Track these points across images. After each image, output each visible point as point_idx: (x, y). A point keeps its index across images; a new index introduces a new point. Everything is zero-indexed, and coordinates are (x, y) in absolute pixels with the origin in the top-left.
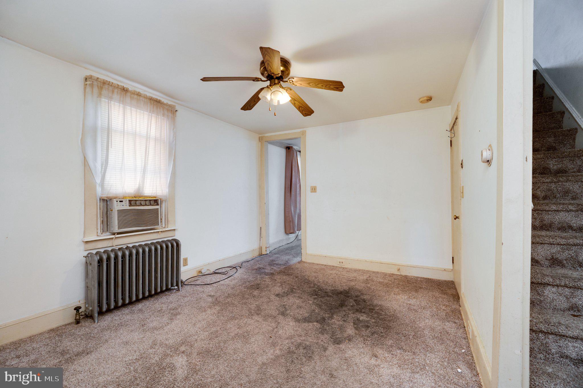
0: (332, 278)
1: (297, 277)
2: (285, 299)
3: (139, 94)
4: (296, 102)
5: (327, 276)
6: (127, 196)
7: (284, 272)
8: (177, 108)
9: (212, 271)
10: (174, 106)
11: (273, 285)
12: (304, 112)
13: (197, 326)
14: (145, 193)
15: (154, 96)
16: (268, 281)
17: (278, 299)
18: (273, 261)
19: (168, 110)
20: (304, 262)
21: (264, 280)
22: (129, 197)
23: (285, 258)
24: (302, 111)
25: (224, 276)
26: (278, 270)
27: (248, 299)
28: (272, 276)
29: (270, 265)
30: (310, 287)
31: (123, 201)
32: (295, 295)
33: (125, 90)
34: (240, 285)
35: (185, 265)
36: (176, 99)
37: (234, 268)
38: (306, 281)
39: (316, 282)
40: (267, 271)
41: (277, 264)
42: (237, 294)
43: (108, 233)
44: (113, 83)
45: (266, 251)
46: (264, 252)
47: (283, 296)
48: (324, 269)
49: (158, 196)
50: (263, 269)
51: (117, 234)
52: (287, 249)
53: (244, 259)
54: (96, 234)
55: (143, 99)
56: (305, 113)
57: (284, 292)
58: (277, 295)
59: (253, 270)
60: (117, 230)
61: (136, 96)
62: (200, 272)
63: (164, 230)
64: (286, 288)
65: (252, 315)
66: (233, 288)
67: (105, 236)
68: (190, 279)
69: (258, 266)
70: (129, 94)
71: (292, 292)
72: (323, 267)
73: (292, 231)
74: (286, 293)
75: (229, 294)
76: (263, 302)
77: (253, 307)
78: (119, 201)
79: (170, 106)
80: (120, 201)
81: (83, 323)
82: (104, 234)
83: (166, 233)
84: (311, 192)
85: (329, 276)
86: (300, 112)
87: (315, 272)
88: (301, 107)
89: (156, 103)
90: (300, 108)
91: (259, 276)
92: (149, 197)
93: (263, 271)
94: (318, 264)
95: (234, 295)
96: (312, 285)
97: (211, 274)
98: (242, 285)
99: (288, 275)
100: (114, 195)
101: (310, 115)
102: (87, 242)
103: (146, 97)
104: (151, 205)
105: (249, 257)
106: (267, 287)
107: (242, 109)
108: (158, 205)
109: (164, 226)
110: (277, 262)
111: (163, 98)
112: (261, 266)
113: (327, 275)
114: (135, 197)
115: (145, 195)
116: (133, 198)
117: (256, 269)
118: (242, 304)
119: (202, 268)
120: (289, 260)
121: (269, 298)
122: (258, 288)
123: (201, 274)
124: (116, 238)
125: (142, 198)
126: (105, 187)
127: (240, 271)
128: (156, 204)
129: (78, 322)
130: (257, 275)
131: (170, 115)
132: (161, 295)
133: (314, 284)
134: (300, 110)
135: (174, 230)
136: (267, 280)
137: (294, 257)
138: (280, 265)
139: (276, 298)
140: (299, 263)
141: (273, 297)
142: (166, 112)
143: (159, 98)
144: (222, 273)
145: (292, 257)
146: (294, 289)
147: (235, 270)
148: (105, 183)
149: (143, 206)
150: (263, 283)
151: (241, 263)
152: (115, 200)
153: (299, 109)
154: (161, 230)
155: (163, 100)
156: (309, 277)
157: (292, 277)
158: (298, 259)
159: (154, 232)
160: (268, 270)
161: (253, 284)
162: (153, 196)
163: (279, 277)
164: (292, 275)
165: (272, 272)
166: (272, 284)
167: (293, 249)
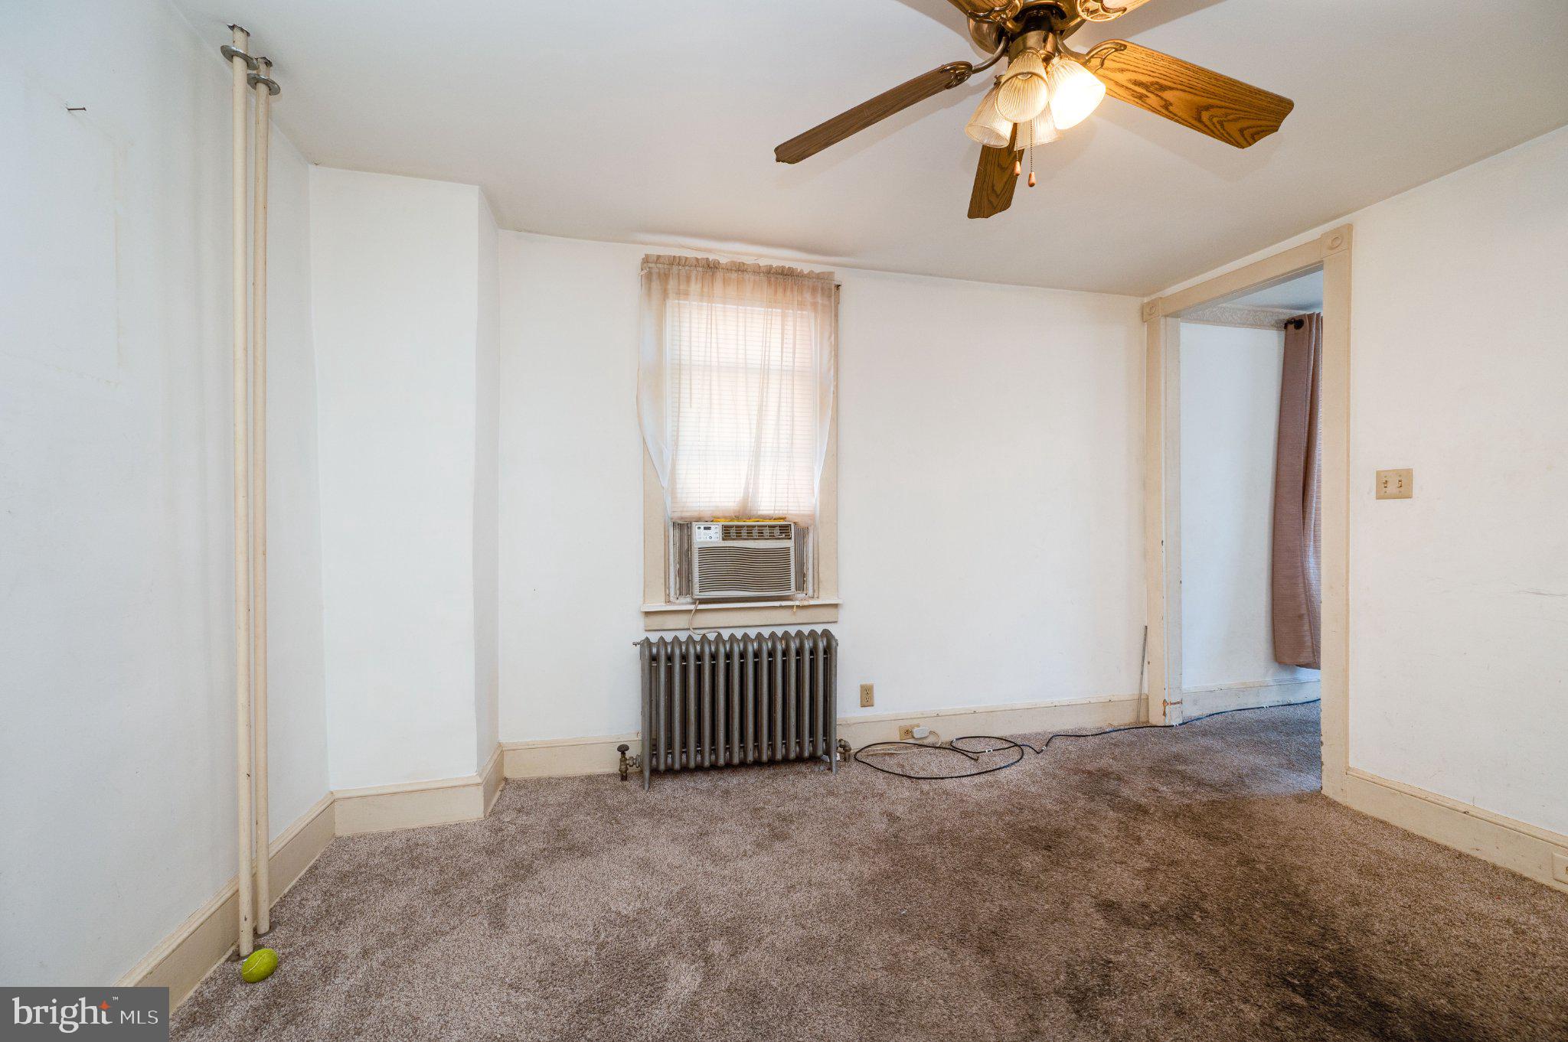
0: (1470, 945)
1: (1245, 861)
2: (1132, 939)
3: (740, 269)
4: (1168, 95)
5: (1439, 918)
6: (720, 514)
7: (1196, 819)
8: (839, 276)
9: (945, 737)
10: (831, 274)
11: (1118, 856)
12: (1233, 128)
13: (794, 898)
14: (761, 508)
15: (775, 264)
16: (1107, 832)
17: (1101, 923)
18: (1178, 757)
19: (814, 290)
20: (1332, 804)
21: (1094, 823)
22: (725, 518)
23: (1241, 759)
24: (1221, 123)
25: (968, 763)
26: (1178, 801)
27: (991, 872)
28: (1135, 819)
29: (1155, 771)
30: (1291, 937)
31: (712, 527)
32: (1191, 940)
33: (711, 268)
34: (995, 812)
35: (866, 704)
36: (836, 254)
37: (1016, 745)
38: (1289, 898)
39: (1341, 925)
40: (1126, 792)
41: (1184, 777)
42: (966, 840)
43: (689, 600)
44: (686, 258)
45: (1164, 714)
46: (1156, 719)
47: (1127, 922)
48: (1436, 872)
49: (792, 514)
50: (1119, 779)
51: (700, 603)
52: (1273, 726)
53: (1067, 724)
54: (663, 599)
55: (752, 278)
56: (1241, 131)
57: (1145, 906)
58: (1107, 907)
59: (1076, 772)
60: (698, 593)
61: (734, 275)
62: (908, 732)
63: (812, 602)
64: (1163, 888)
65: (961, 942)
66: (965, 815)
67: (683, 604)
68: (879, 747)
69: (1105, 762)
70: (719, 275)
71: (1183, 919)
72: (1439, 860)
73: (1304, 658)
74: (1152, 914)
75: (942, 831)
76: (1031, 911)
77: (985, 911)
78: (702, 527)
79: (821, 278)
80: (705, 528)
81: (632, 784)
82: (682, 600)
83: (810, 612)
84: (1379, 498)
85: (1451, 923)
86: (1212, 133)
87: (1364, 871)
88: (1207, 108)
89: (783, 279)
90: (1205, 116)
91: (1081, 803)
92: (770, 518)
93: (1112, 785)
94: (1408, 836)
95: (955, 840)
96: (1311, 931)
97: (939, 748)
98: (1000, 815)
99: (1207, 836)
100: (696, 514)
101: (1275, 129)
102: (647, 614)
103: (757, 270)
104: (772, 537)
105: (1089, 722)
106: (1089, 855)
107: (972, 214)
108: (790, 539)
109: (810, 593)
110: (1189, 769)
111: (797, 260)
112: (1116, 767)
113: (1437, 910)
114: (738, 518)
115: (760, 513)
116: (732, 520)
117: (1089, 772)
118: (959, 884)
119: (915, 722)
120: (1254, 772)
121: (1066, 905)
122: (1048, 848)
123: (911, 741)
124: (697, 611)
125: (753, 520)
126: (679, 495)
127: (1031, 762)
128: (784, 535)
129: (624, 777)
130: (1079, 794)
131: (820, 301)
132: (784, 769)
133: (1326, 933)
134: (1208, 123)
135: (836, 606)
136: (1104, 828)
137: (1291, 766)
138: (1200, 783)
139: (1096, 916)
140: (1300, 799)
141: (1083, 906)
142: (808, 296)
143: (787, 265)
144: (969, 754)
145: (1281, 766)
146: (1203, 910)
147: (1014, 754)
148: (678, 487)
149: (753, 541)
150: (1084, 833)
151: (1051, 736)
152: (695, 525)
153: (1199, 120)
154: (797, 603)
155: (799, 267)
156: (1313, 881)
157: (1222, 851)
158: (1306, 782)
159: (781, 607)
160: (1136, 790)
161: (1042, 823)
162: (777, 516)
163: (1160, 831)
164: (1225, 844)
165: (1143, 801)
166: (1112, 852)
167: (1300, 732)
